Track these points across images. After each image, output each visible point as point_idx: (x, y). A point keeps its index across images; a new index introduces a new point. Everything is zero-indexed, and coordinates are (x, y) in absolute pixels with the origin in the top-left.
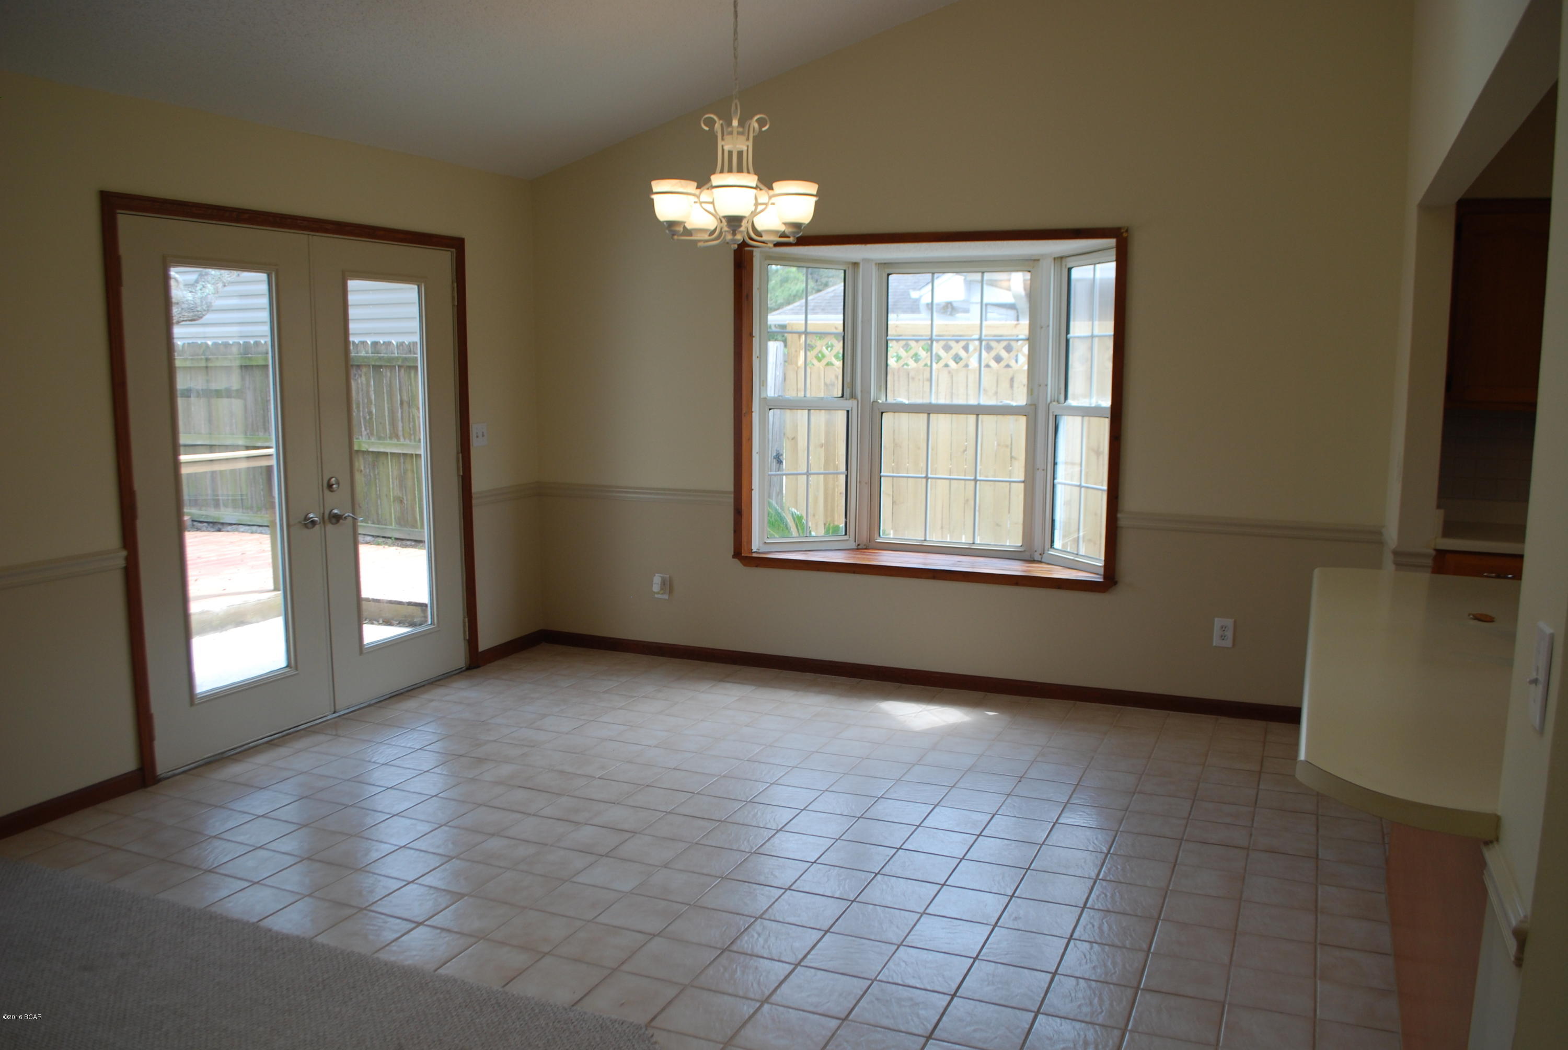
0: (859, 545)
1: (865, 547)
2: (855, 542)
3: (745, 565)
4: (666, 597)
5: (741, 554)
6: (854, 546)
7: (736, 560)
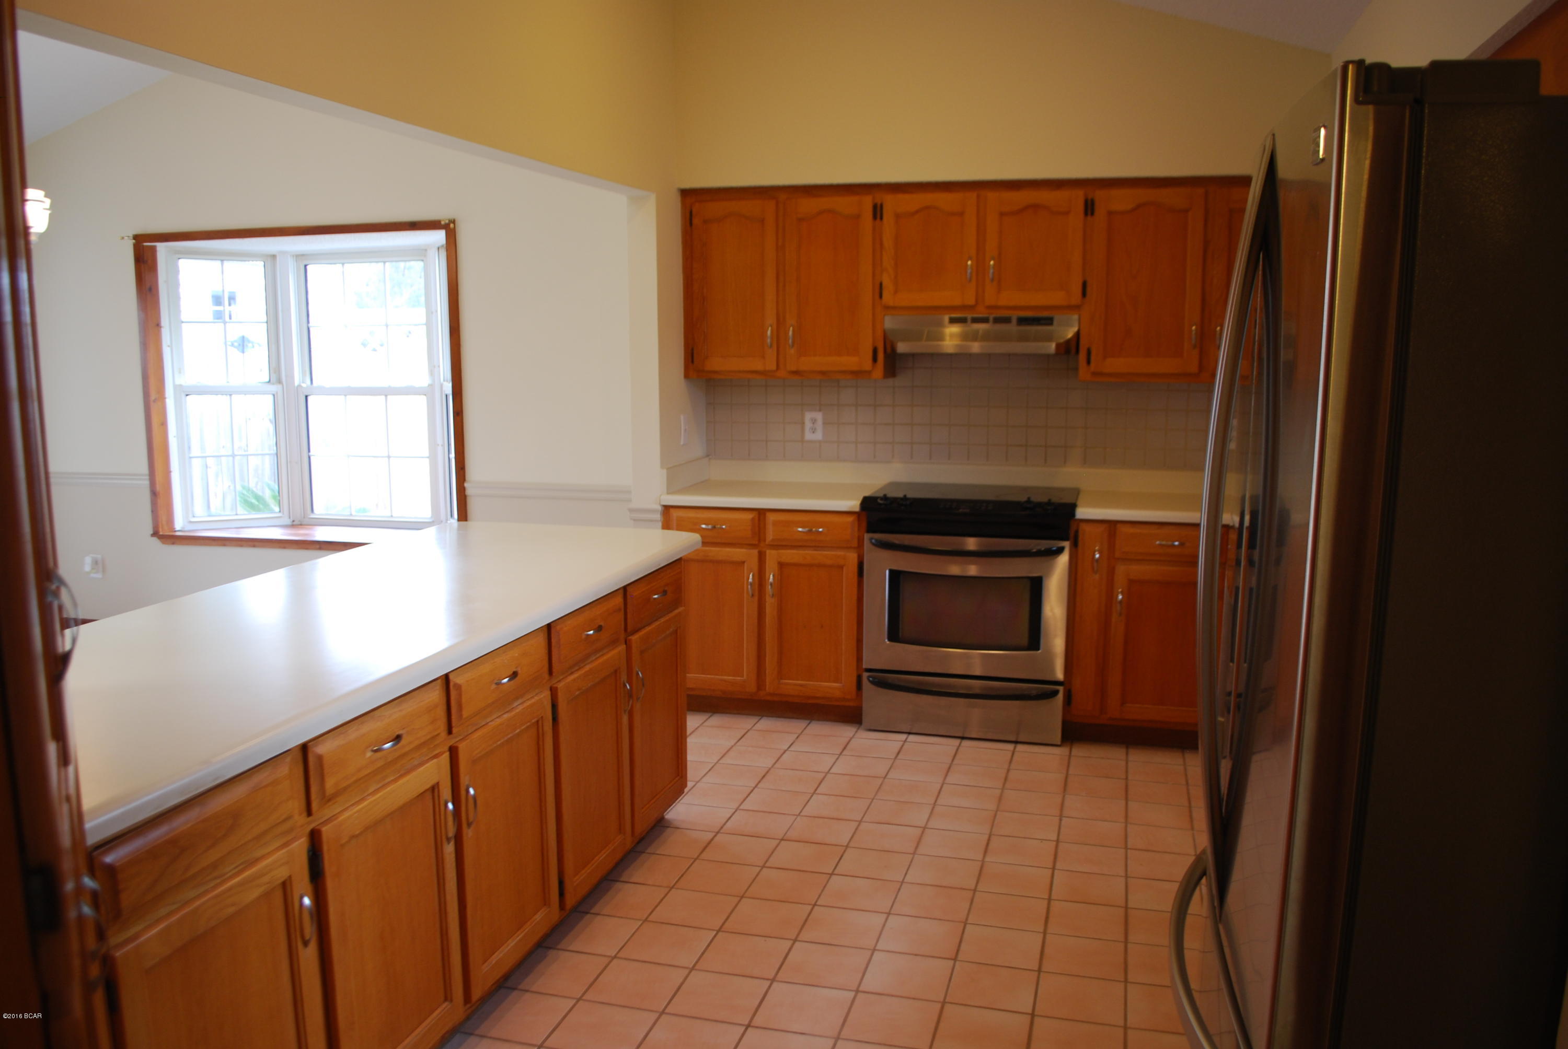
0: (293, 521)
1: (299, 523)
2: (290, 518)
3: (163, 543)
4: (99, 576)
5: (159, 532)
6: (289, 522)
7: (155, 539)
